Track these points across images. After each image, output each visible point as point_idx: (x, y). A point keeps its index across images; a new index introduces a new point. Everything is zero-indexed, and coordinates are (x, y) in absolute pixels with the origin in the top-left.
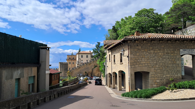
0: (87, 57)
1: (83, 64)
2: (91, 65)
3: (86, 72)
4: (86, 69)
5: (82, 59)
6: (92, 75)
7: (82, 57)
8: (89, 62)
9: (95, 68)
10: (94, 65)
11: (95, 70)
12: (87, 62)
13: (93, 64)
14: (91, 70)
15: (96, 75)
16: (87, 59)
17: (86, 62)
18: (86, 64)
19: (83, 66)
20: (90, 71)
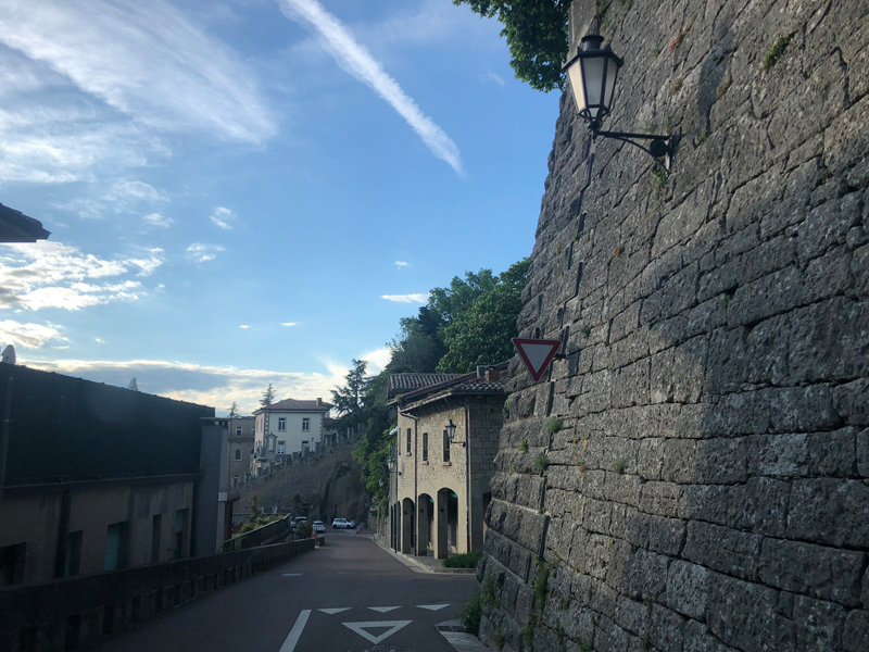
0: (305, 426)
1: (288, 460)
2: (324, 462)
3: (297, 499)
4: (299, 482)
5: (281, 436)
6: (327, 512)
7: (282, 426)
8: (313, 448)
9: (339, 476)
10: (338, 464)
11: (340, 488)
12: (307, 449)
13: (330, 461)
14: (323, 489)
15: (344, 508)
16: (306, 436)
17: (298, 449)
18: (301, 461)
19: (285, 469)
20: (315, 492)
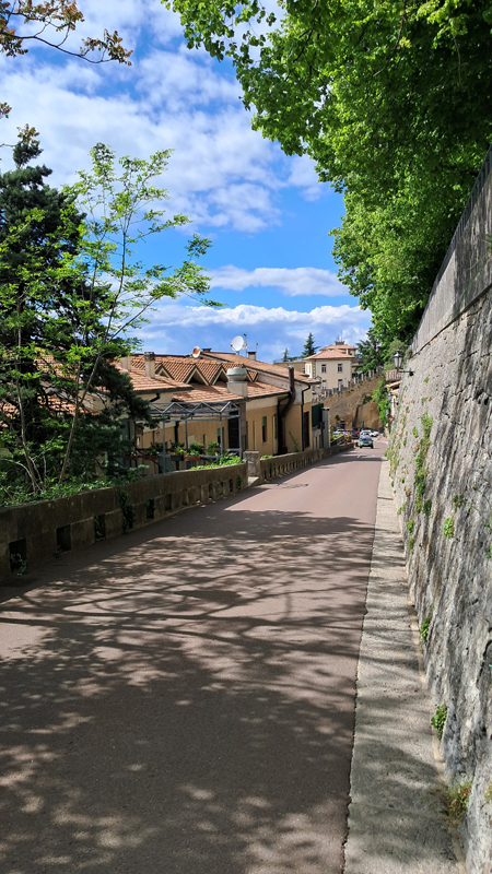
0: (340, 369)
1: (330, 393)
2: (354, 394)
3: (337, 418)
4: (337, 407)
5: (324, 376)
6: (358, 426)
7: (324, 370)
8: (346, 385)
9: (364, 403)
10: (364, 395)
11: (366, 411)
12: (342, 386)
13: (358, 393)
14: (354, 412)
15: (369, 424)
16: (340, 376)
17: (336, 385)
18: (339, 393)
19: (328, 399)
20: (349, 413)
